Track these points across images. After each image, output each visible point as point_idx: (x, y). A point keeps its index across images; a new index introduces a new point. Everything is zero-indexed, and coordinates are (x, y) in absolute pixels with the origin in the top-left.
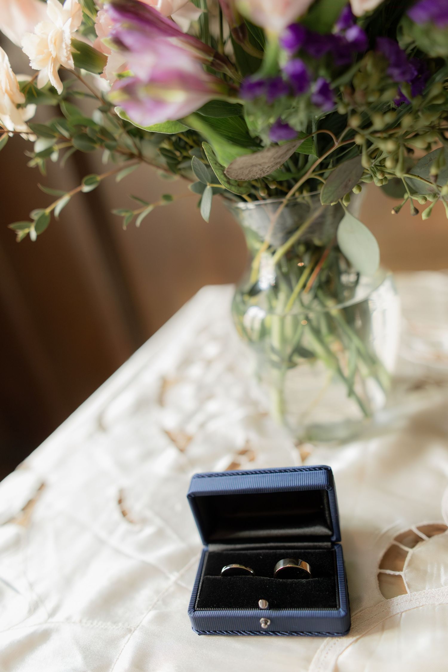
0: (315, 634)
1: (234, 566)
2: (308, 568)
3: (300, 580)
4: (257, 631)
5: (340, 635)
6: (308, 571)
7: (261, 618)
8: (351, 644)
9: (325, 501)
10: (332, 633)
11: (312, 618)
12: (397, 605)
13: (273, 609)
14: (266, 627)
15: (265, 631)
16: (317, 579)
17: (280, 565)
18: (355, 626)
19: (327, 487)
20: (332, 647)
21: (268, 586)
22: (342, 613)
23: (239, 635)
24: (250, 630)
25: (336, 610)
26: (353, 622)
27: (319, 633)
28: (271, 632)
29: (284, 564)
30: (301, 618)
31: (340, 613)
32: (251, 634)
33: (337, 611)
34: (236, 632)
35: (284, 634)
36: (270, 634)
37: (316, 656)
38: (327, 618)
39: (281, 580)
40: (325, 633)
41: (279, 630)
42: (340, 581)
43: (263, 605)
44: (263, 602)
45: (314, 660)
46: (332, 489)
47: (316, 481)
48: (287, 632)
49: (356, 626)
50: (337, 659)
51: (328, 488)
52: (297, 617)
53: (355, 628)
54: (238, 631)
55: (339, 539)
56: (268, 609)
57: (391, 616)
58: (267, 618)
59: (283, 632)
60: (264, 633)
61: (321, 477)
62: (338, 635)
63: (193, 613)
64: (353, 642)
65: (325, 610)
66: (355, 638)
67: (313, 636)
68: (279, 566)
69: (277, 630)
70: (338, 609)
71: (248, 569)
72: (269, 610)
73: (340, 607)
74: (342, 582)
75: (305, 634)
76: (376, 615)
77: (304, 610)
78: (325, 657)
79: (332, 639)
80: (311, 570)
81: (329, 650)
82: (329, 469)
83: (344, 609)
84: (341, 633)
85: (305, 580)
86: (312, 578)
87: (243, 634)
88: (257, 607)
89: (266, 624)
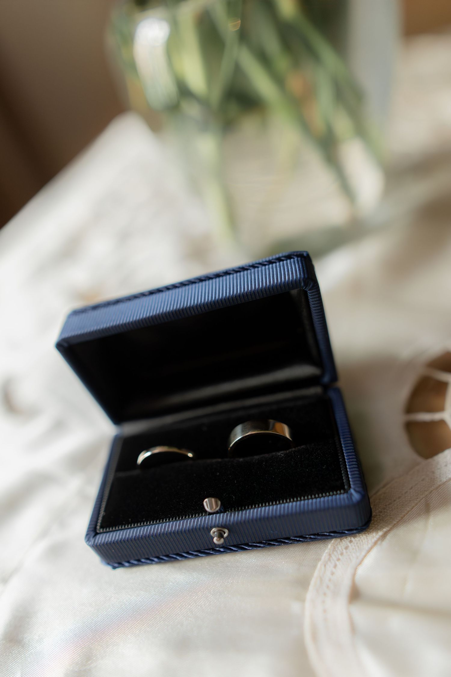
0: (311, 538)
1: (157, 450)
2: (286, 432)
3: (274, 454)
4: (209, 549)
5: (355, 532)
6: (288, 436)
7: (212, 528)
8: (375, 543)
9: (305, 313)
10: (341, 531)
11: (302, 513)
12: (446, 466)
13: (231, 510)
14: (222, 540)
15: (222, 547)
16: (303, 446)
17: (235, 435)
18: (377, 511)
19: (304, 282)
20: (342, 554)
21: (218, 474)
22: (356, 496)
23: (180, 559)
24: (196, 549)
25: (344, 493)
26: (375, 505)
27: (318, 535)
28: (234, 546)
29: (243, 431)
30: (281, 517)
31: (351, 498)
32: (199, 555)
33: (345, 495)
34: (174, 556)
35: (256, 546)
36: (232, 550)
37: (316, 574)
38: (328, 508)
39: (241, 460)
40: (328, 534)
41: (246, 541)
42: (344, 444)
43: (211, 507)
44: (212, 500)
45: (312, 583)
46: (313, 287)
47: (283, 276)
48: (261, 543)
49: (381, 512)
50: (354, 575)
51: (306, 285)
52: (275, 517)
53: (380, 515)
54: (178, 554)
55: (335, 377)
56: (222, 510)
57: (440, 486)
58: (222, 527)
59: (254, 543)
60: (222, 550)
61: (292, 268)
62: (352, 532)
63: (92, 540)
64: (378, 539)
65: (324, 497)
66: (380, 533)
67: (306, 541)
68: (235, 437)
69: (243, 542)
70: (346, 491)
71: (183, 452)
72: (225, 512)
73: (350, 487)
74: (349, 445)
75: (292, 540)
76: (412, 488)
77: (287, 502)
78: (333, 574)
79: (341, 540)
80: (291, 434)
81: (338, 559)
82: (305, 254)
83: (357, 489)
84: (356, 529)
85: (282, 452)
86: (295, 447)
87: (186, 557)
88: (202, 511)
89: (221, 536)
